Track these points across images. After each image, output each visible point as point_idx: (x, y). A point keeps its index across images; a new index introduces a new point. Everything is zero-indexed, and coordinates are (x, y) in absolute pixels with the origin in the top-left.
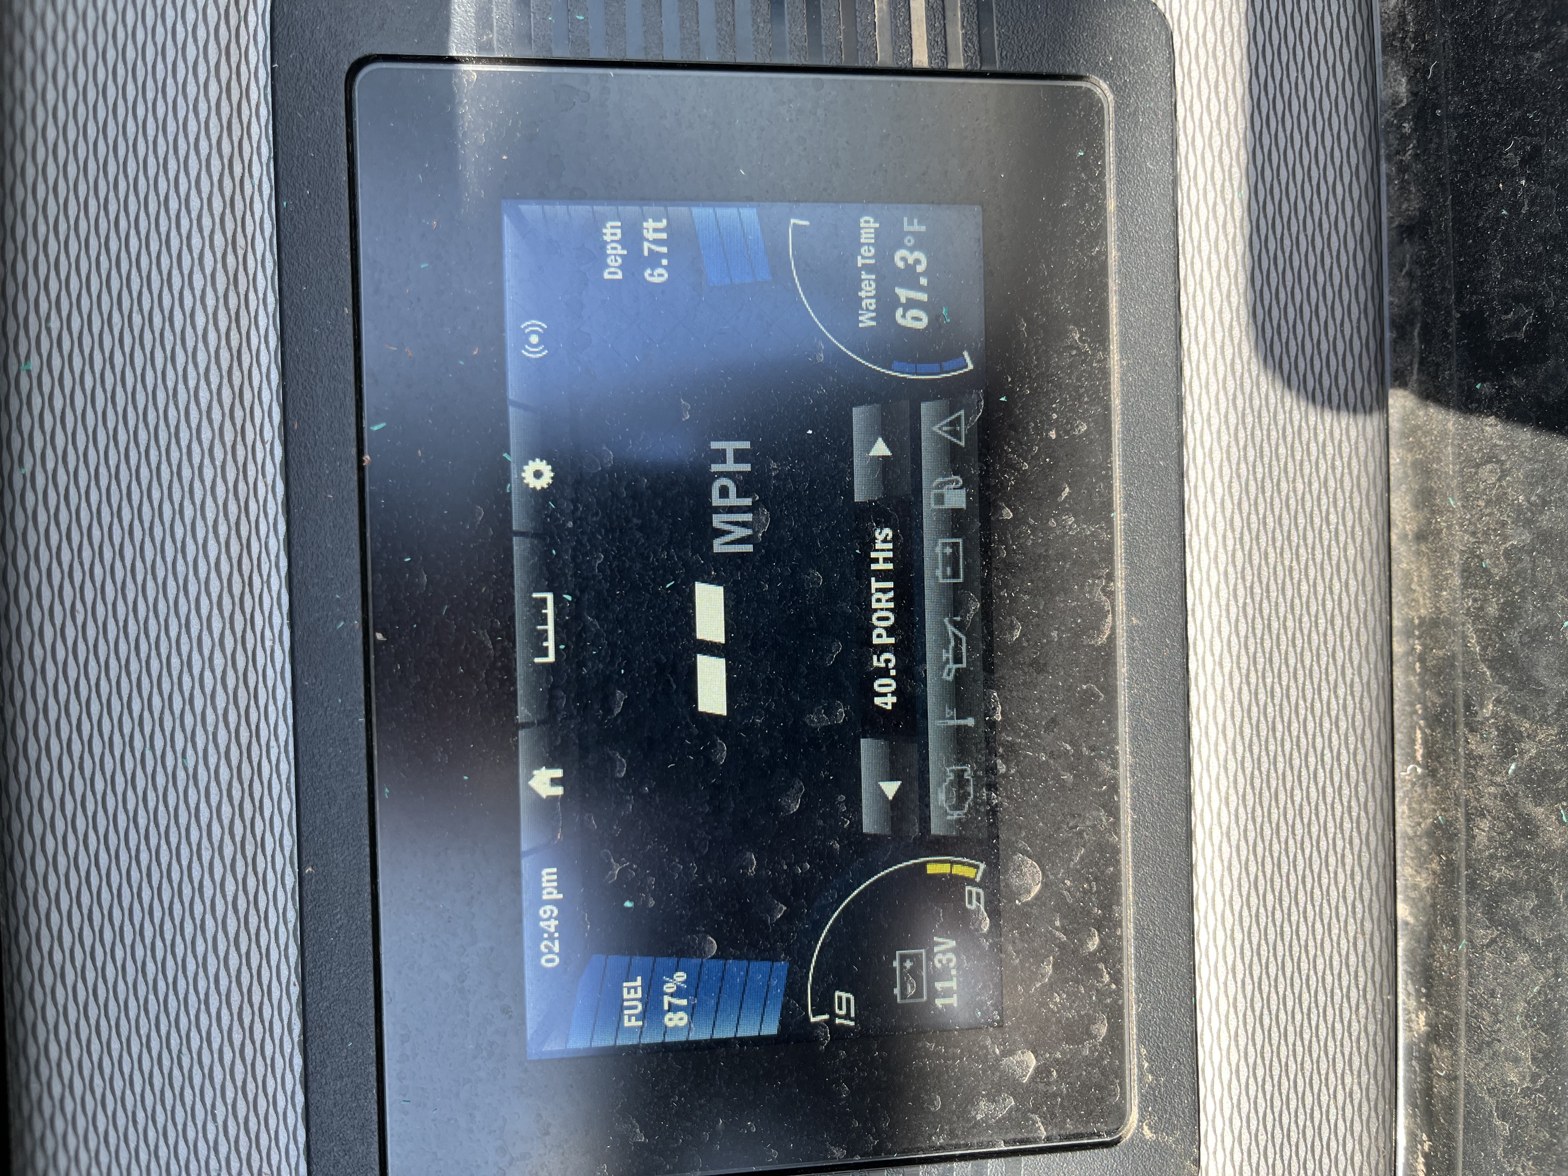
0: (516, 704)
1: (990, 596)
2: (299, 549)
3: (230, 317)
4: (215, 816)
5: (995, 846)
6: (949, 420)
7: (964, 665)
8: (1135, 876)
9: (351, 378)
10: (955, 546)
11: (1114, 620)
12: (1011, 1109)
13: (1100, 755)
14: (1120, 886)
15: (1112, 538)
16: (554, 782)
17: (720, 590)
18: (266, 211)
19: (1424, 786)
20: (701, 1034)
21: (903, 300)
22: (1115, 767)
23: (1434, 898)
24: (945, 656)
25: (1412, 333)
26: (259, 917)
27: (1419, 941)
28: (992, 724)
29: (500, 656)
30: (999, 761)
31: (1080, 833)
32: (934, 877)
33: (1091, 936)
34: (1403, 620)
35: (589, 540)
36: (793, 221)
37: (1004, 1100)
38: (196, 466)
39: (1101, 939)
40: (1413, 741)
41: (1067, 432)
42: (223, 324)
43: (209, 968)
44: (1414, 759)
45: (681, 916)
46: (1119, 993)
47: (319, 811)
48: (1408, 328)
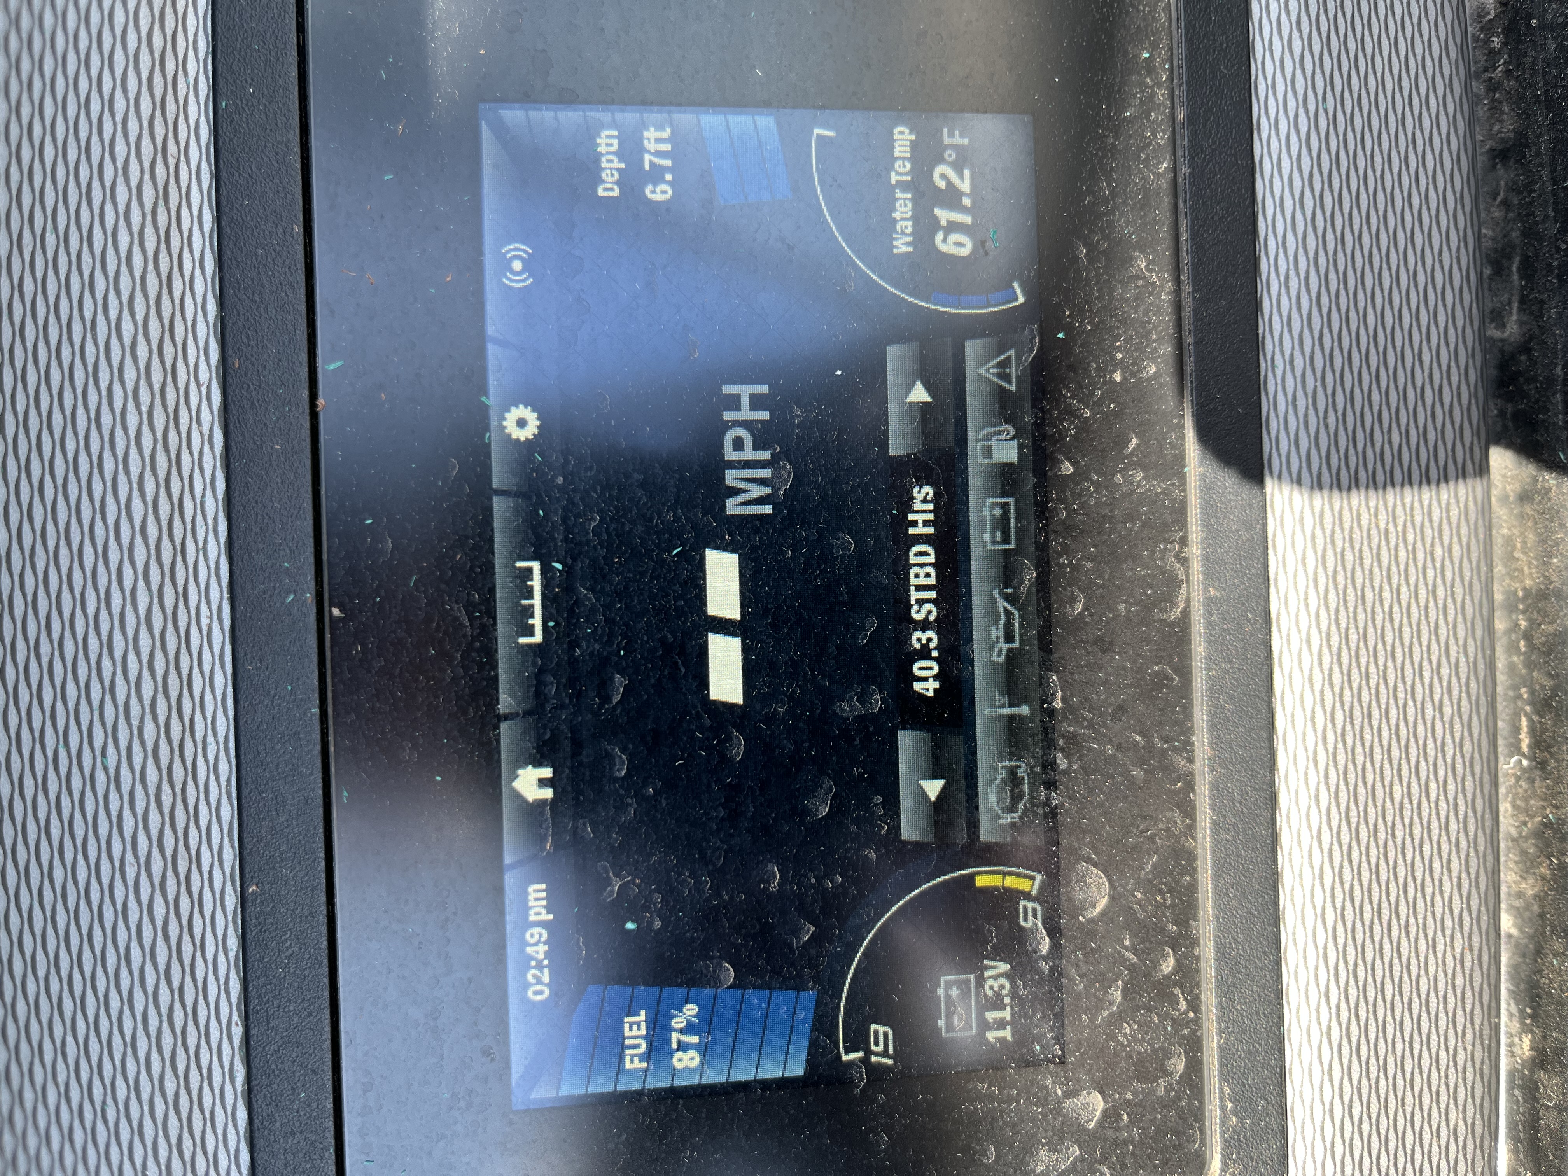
0: (498, 692)
1: (1048, 563)
2: (241, 509)
3: (158, 236)
4: (141, 825)
5: (1056, 854)
6: (998, 360)
7: (1016, 645)
8: (1215, 886)
9: (303, 308)
10: (1005, 506)
11: (1188, 592)
12: (1076, 1159)
13: (1175, 747)
14: (1197, 899)
15: (1185, 497)
16: (542, 782)
17: (735, 558)
18: (203, 114)
19: (1531, 781)
20: (715, 1076)
21: (943, 223)
22: (1191, 761)
23: (1542, 907)
24: (994, 634)
25: (1509, 268)
26: (194, 945)
27: (1524, 956)
28: (1051, 713)
29: (480, 634)
30: (1059, 755)
31: (1152, 838)
32: (984, 891)
33: (1165, 956)
34: (1504, 593)
35: (582, 499)
36: (817, 131)
37: (1068, 1149)
38: (118, 412)
39: (1177, 960)
40: (1517, 730)
41: (1133, 375)
42: (150, 245)
43: (136, 1005)
44: (1518, 750)
45: (692, 938)
46: (1197, 1022)
47: (264, 819)
48: (1505, 263)
